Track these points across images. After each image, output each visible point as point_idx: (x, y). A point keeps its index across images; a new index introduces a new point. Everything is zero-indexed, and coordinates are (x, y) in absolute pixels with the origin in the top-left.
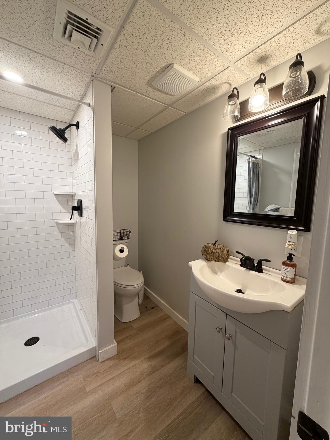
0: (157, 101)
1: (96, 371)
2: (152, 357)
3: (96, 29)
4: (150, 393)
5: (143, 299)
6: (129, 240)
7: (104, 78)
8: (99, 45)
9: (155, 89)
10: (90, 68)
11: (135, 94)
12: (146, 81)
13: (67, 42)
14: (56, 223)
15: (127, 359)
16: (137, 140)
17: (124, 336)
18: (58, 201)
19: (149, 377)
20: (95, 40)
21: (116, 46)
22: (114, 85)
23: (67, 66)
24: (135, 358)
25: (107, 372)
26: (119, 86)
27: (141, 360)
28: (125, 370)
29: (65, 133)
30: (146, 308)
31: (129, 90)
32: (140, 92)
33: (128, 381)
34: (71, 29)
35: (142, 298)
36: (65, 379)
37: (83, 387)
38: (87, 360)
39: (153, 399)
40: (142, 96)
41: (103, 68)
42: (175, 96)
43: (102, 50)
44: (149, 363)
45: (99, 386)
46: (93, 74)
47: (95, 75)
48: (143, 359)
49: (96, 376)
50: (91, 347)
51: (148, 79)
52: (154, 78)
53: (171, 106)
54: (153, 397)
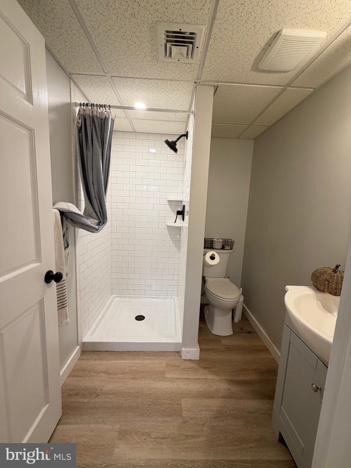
0: (268, 85)
1: (177, 364)
2: (232, 382)
3: (189, 34)
4: (220, 415)
5: (240, 319)
6: (231, 251)
7: (206, 81)
8: (196, 49)
9: (264, 71)
10: (192, 76)
11: (240, 86)
12: (250, 67)
13: (169, 60)
14: (167, 225)
15: (206, 370)
16: (253, 140)
17: (210, 347)
18: (170, 206)
19: (224, 399)
20: (191, 46)
21: (211, 42)
22: (216, 84)
23: (173, 81)
24: (215, 373)
25: (186, 370)
26: (222, 84)
27: (220, 378)
28: (202, 379)
29: (176, 144)
30: (242, 329)
31: (233, 84)
32: (247, 82)
33: (202, 390)
34: (170, 46)
35: (239, 317)
36: (154, 358)
37: (164, 371)
38: (172, 352)
39: (221, 424)
40: (249, 85)
41: (203, 71)
42: (293, 70)
43: (198, 53)
44: (228, 386)
45: (176, 378)
46: (196, 80)
47: (198, 81)
48: (222, 378)
49: (176, 369)
50: (177, 342)
51: (252, 62)
52: (260, 58)
53: (290, 86)
54: (223, 421)
